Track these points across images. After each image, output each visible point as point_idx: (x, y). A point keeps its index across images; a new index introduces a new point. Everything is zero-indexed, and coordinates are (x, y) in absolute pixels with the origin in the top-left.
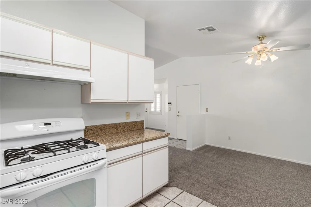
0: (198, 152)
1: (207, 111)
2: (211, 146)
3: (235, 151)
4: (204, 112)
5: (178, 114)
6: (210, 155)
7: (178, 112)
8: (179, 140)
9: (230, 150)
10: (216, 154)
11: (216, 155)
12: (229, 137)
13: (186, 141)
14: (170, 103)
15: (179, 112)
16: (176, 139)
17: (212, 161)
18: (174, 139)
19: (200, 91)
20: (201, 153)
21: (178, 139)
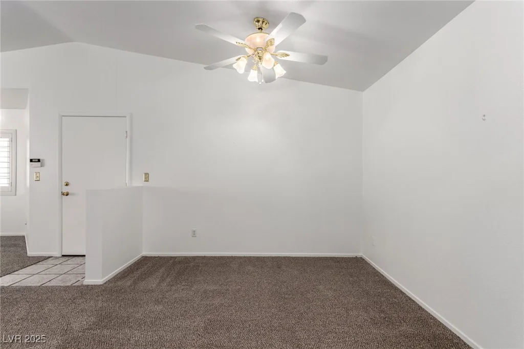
0: (119, 283)
1: (147, 180)
2: (155, 257)
3: (204, 258)
4: (139, 182)
5: (66, 189)
6: (152, 283)
7: (64, 184)
8: (67, 258)
9: (194, 258)
10: (168, 275)
11: (168, 280)
12: (194, 231)
13: (84, 256)
14: (39, 161)
15: (67, 185)
16: (57, 258)
17: (158, 302)
18: (49, 257)
19: (128, 133)
20: (129, 283)
21: (63, 256)
